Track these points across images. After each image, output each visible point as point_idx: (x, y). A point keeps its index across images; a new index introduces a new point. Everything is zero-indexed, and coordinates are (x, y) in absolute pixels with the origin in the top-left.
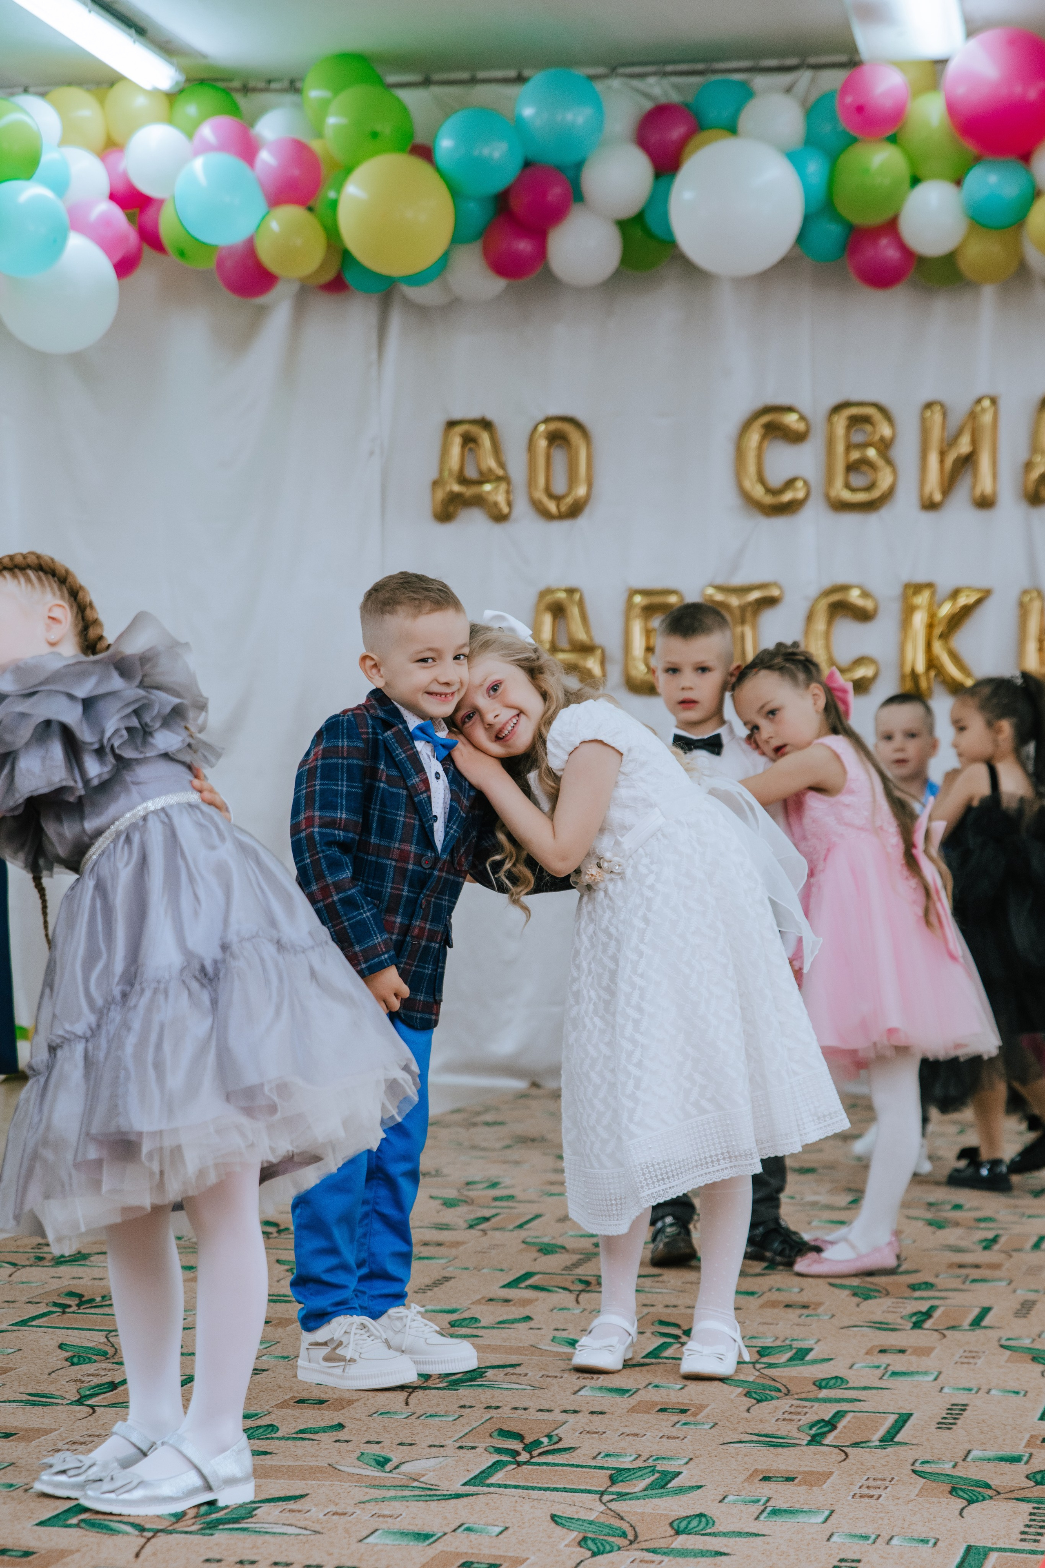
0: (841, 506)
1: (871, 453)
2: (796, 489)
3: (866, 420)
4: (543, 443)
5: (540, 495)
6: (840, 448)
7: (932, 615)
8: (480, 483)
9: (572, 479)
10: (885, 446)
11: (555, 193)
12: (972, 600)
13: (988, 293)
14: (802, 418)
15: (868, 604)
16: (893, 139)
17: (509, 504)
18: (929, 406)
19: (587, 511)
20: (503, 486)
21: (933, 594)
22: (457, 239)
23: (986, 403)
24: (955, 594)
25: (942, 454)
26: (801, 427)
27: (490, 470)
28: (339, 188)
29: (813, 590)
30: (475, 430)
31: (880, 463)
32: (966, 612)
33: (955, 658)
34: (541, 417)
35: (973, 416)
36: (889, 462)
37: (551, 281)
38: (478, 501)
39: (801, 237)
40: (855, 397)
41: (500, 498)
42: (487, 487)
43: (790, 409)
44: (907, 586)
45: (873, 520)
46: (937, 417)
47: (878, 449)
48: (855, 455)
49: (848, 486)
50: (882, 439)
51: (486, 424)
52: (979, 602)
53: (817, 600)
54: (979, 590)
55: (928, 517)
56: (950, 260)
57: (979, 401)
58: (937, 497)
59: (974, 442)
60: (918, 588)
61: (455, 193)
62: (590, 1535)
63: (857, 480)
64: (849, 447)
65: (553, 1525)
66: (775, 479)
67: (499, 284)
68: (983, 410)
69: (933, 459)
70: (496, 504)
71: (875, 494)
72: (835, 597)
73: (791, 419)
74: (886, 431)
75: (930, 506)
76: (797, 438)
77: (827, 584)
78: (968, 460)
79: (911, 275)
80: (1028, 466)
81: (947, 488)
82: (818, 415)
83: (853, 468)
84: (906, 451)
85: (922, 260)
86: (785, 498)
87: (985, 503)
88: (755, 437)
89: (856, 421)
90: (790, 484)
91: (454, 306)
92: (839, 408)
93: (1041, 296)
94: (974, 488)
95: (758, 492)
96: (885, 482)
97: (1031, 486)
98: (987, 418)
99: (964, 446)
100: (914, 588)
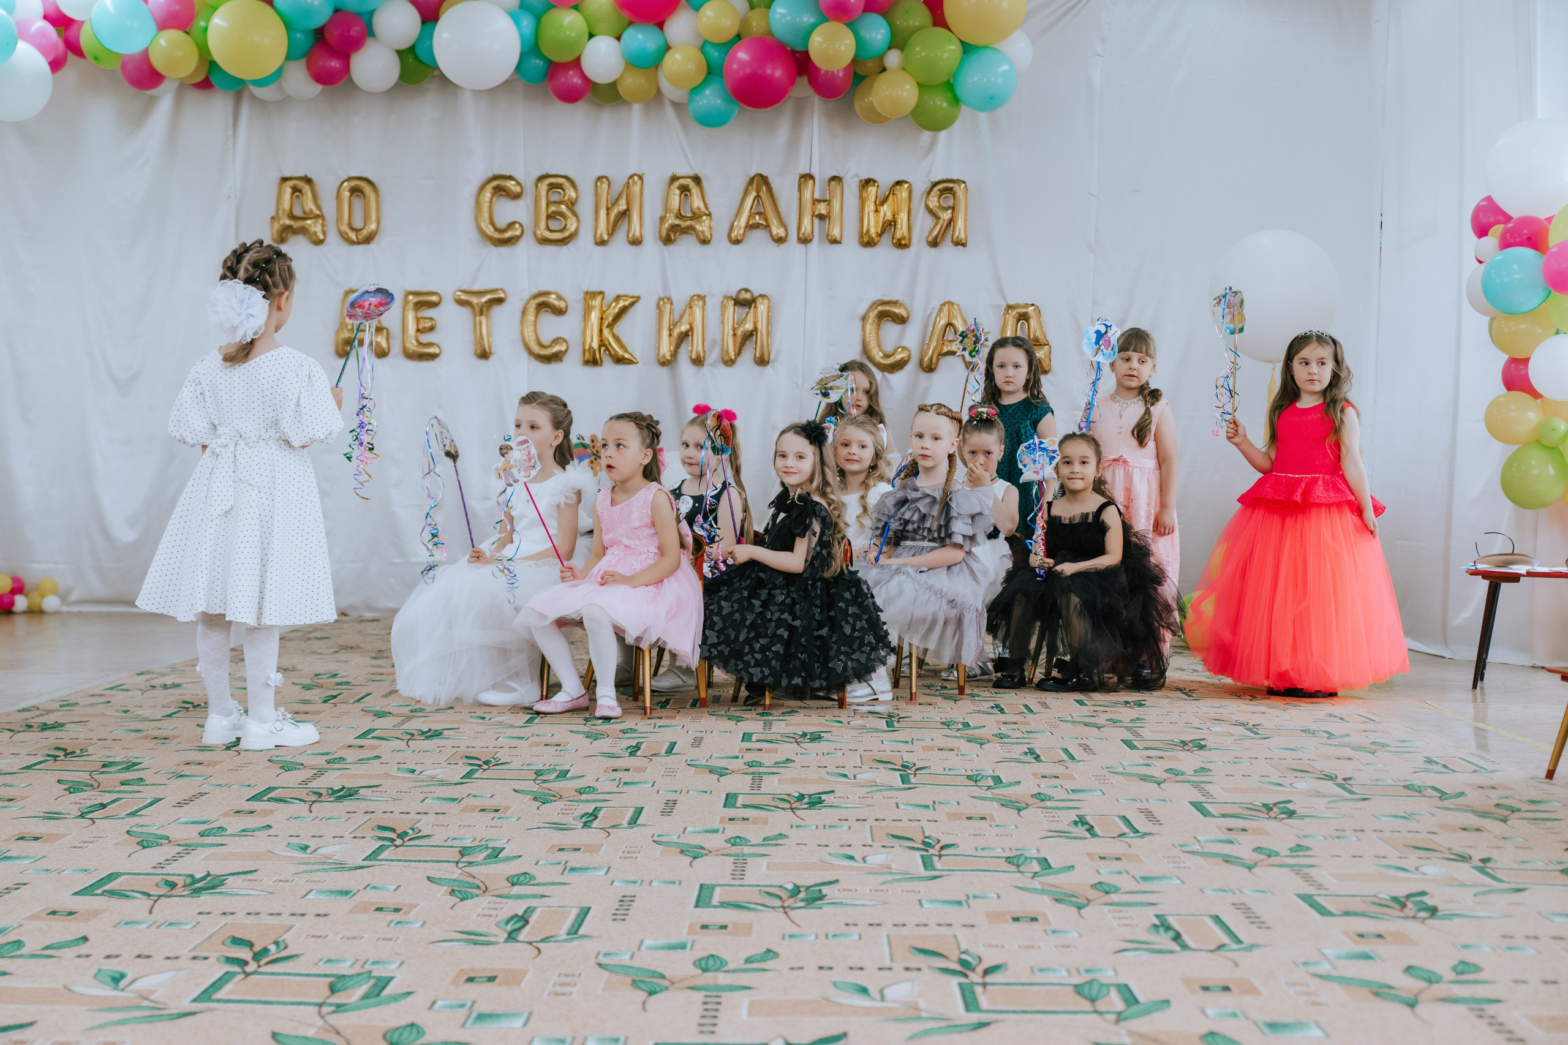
0: (544, 241)
1: (563, 207)
2: (516, 229)
3: (560, 186)
4: (346, 194)
5: (345, 228)
6: (543, 203)
7: (603, 312)
8: (305, 219)
9: (366, 219)
10: (572, 204)
11: (354, 31)
12: (627, 303)
13: (636, 109)
14: (518, 184)
15: (562, 305)
16: (576, 8)
17: (324, 233)
18: (599, 179)
19: (376, 239)
20: (320, 221)
21: (603, 298)
22: (289, 57)
23: (636, 178)
24: (618, 298)
25: (608, 210)
26: (518, 189)
27: (311, 211)
28: (208, 20)
29: (526, 295)
30: (300, 184)
31: (569, 214)
32: (624, 311)
33: (618, 340)
34: (346, 177)
35: (628, 185)
36: (575, 214)
37: (353, 86)
38: (304, 231)
39: (518, 68)
40: (551, 172)
41: (318, 229)
42: (309, 222)
43: (511, 178)
44: (587, 293)
45: (564, 249)
46: (605, 186)
47: (567, 206)
48: (553, 208)
49: (548, 229)
50: (570, 199)
51: (308, 180)
52: (632, 304)
53: (529, 301)
54: (633, 296)
55: (601, 248)
56: (613, 86)
57: (631, 177)
58: (606, 237)
59: (628, 203)
60: (592, 295)
61: (288, 26)
62: (456, 888)
63: (554, 225)
64: (548, 204)
65: (430, 883)
66: (502, 223)
67: (319, 88)
68: (634, 183)
69: (602, 213)
70: (315, 233)
71: (567, 234)
72: (540, 300)
73: (511, 184)
74: (573, 195)
75: (602, 243)
76: (517, 196)
77: (535, 291)
78: (625, 214)
79: (589, 95)
80: (662, 219)
81: (612, 233)
82: (528, 182)
83: (549, 217)
84: (585, 208)
85: (595, 84)
86: (508, 235)
87: (636, 242)
88: (487, 194)
89: (552, 186)
90: (511, 225)
91: (285, 101)
92: (541, 178)
93: (670, 112)
94: (628, 232)
95: (490, 231)
96: (572, 226)
97: (664, 232)
98: (636, 189)
99: (622, 205)
100: (591, 295)
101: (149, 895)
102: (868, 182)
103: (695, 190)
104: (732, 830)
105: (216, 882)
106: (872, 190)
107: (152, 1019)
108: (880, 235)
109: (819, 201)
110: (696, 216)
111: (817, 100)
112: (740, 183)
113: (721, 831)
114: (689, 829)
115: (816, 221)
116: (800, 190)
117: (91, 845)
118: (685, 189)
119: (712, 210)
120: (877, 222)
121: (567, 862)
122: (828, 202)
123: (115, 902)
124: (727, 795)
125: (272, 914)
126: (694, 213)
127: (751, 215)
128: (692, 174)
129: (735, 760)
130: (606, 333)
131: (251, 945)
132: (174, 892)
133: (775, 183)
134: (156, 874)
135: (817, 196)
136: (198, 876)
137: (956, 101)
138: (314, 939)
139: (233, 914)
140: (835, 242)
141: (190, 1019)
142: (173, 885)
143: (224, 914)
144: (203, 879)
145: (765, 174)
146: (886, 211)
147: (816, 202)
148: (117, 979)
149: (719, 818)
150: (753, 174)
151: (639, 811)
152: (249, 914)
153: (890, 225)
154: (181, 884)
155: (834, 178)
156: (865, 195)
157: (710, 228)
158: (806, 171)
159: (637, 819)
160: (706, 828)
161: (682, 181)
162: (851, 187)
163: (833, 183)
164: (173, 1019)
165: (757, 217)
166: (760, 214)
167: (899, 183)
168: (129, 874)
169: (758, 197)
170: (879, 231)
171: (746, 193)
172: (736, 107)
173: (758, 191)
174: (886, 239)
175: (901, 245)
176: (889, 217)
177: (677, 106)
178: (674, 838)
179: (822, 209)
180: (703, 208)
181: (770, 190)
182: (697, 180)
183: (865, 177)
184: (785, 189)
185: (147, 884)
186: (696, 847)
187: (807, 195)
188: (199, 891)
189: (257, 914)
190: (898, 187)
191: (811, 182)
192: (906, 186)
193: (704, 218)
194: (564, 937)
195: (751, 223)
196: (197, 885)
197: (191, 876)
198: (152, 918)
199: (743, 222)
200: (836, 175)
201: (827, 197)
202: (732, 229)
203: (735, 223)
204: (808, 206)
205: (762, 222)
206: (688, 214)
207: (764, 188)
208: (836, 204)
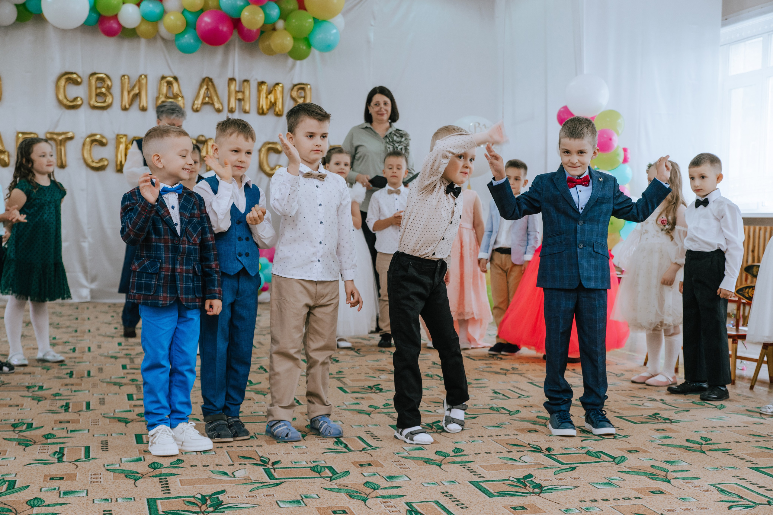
0: (94, 107)
1: (104, 90)
2: (78, 101)
3: (102, 79)
10: (109, 88)
13: (144, 41)
14: (79, 77)
15: (105, 141)
18: (123, 76)
19: (2, 103)
21: (127, 139)
23: (144, 76)
25: (129, 93)
26: (79, 80)
29: (86, 135)
31: (108, 94)
35: (139, 80)
36: (111, 94)
40: (97, 72)
43: (75, 73)
44: (118, 135)
45: (105, 112)
46: (127, 80)
47: (106, 89)
49: (96, 101)
50: (108, 86)
53: (87, 138)
55: (125, 112)
56: (134, 30)
57: (141, 76)
58: (127, 106)
59: (139, 89)
63: (100, 99)
64: (96, 88)
66: (71, 97)
68: (143, 79)
69: (126, 94)
71: (107, 104)
72: (93, 138)
73: (75, 77)
74: (109, 83)
75: (125, 109)
76: (77, 83)
77: (90, 133)
78: (138, 95)
79: (121, 33)
80: (158, 98)
81: (131, 104)
82: (85, 77)
83: (97, 95)
84: (116, 90)
85: (125, 28)
86: (74, 104)
87: (143, 110)
88: (63, 82)
89: (98, 79)
90: (76, 99)
92: (92, 74)
94: (139, 105)
95: (65, 102)
96: (109, 100)
98: (144, 82)
99: (136, 90)
100: (120, 136)
102: (263, 83)
103: (175, 84)
106: (264, 87)
108: (269, 109)
109: (239, 92)
110: (176, 97)
112: (198, 81)
115: (237, 102)
116: (229, 86)
118: (169, 84)
119: (184, 94)
120: (266, 103)
122: (243, 93)
126: (174, 95)
127: (204, 98)
128: (173, 74)
133: (216, 82)
135: (237, 89)
137: (309, 46)
140: (246, 112)
145: (211, 76)
146: (271, 98)
147: (237, 92)
150: (205, 76)
153: (273, 105)
155: (246, 81)
156: (260, 88)
157: (184, 104)
158: (232, 76)
161: (168, 79)
162: (254, 85)
163: (245, 83)
165: (207, 99)
166: (209, 97)
167: (277, 84)
169: (207, 89)
170: (268, 106)
171: (201, 86)
173: (207, 85)
174: (271, 112)
175: (278, 114)
176: (272, 100)
179: (240, 96)
180: (179, 93)
181: (213, 86)
182: (176, 79)
183: (260, 80)
184: (221, 84)
187: (233, 87)
190: (277, 86)
191: (234, 82)
192: (280, 86)
193: (180, 99)
195: (204, 101)
199: (200, 101)
200: (245, 78)
201: (242, 90)
202: (193, 104)
203: (196, 102)
204: (233, 94)
205: (211, 102)
206: (172, 96)
207: (210, 84)
208: (247, 93)
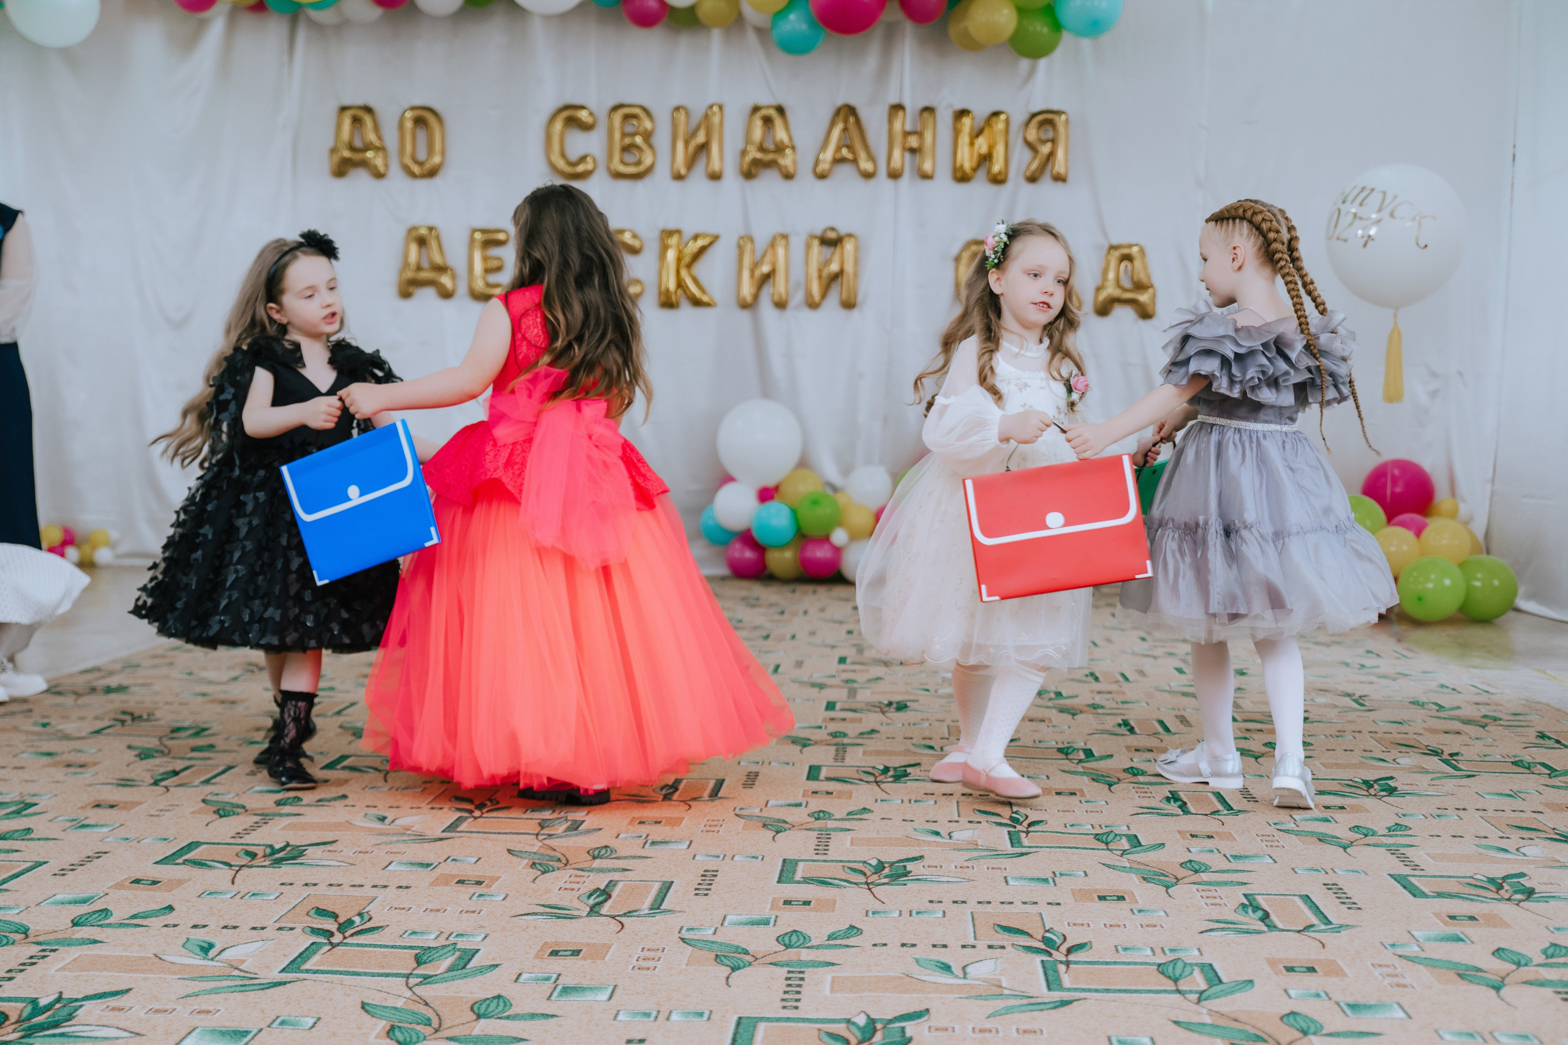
0: (618, 176)
1: (638, 140)
2: (587, 163)
3: (635, 116)
4: (409, 125)
5: (408, 161)
6: (617, 135)
7: (680, 252)
8: (364, 151)
9: (431, 150)
10: (648, 136)
12: (706, 241)
13: (716, 35)
14: (591, 114)
15: (636, 243)
17: (386, 166)
18: (677, 109)
19: (441, 173)
20: (381, 154)
21: (681, 237)
23: (716, 109)
24: (696, 237)
25: (687, 143)
26: (590, 120)
27: (372, 143)
30: (360, 113)
31: (644, 146)
32: (702, 250)
33: (696, 281)
34: (408, 106)
35: (706, 117)
36: (651, 146)
37: (416, 11)
38: (364, 164)
40: (627, 101)
41: (379, 162)
42: (370, 154)
43: (582, 107)
44: (663, 232)
45: (640, 186)
46: (683, 117)
47: (642, 137)
48: (627, 141)
49: (622, 162)
50: (646, 130)
51: (368, 109)
52: (711, 244)
54: (712, 236)
55: (677, 185)
56: (691, 10)
57: (711, 107)
58: (683, 171)
59: (708, 135)
60: (670, 233)
62: (536, 861)
63: (629, 158)
64: (624, 135)
65: (510, 856)
66: (573, 156)
67: (379, 12)
68: (714, 114)
69: (680, 146)
70: (376, 167)
71: (642, 168)
73: (583, 115)
74: (648, 125)
75: (678, 177)
76: (587, 127)
78: (704, 147)
79: (665, 19)
80: (744, 153)
81: (691, 164)
82: (602, 112)
83: (626, 149)
84: (662, 139)
85: (673, 9)
86: (580, 168)
87: (715, 177)
88: (558, 125)
89: (627, 117)
90: (583, 159)
91: (343, 26)
92: (616, 108)
93: (752, 37)
94: (707, 167)
95: (561, 164)
96: (648, 160)
97: (745, 166)
98: (716, 120)
99: (701, 138)
100: (668, 233)
101: (230, 865)
102: (962, 113)
103: (778, 122)
104: (816, 804)
105: (295, 853)
106: (966, 121)
107: (243, 988)
108: (975, 170)
109: (910, 133)
110: (780, 149)
111: (909, 27)
112: (826, 114)
113: (804, 804)
114: (771, 803)
115: (907, 155)
116: (890, 121)
117: (168, 814)
118: (768, 121)
119: (798, 143)
120: (972, 155)
121: (648, 836)
122: (920, 134)
123: (197, 872)
124: (811, 767)
125: (354, 886)
126: (776, 144)
127: (838, 149)
128: (774, 103)
129: (818, 731)
130: (684, 273)
131: (335, 916)
132: (255, 862)
133: (864, 113)
134: (235, 844)
135: (908, 128)
136: (277, 847)
137: (1057, 27)
138: (397, 911)
139: (315, 885)
140: (926, 177)
141: (281, 988)
142: (253, 856)
143: (306, 885)
144: (282, 849)
145: (853, 102)
146: (982, 145)
147: (906, 134)
148: (206, 949)
149: (802, 791)
150: (840, 102)
151: (720, 783)
152: (331, 885)
153: (986, 159)
154: (261, 854)
155: (929, 110)
156: (959, 126)
157: (795, 162)
158: (894, 100)
159: (719, 791)
160: (788, 802)
161: (764, 112)
162: (945, 118)
163: (926, 115)
164: (263, 989)
165: (845, 152)
166: (848, 147)
167: (996, 114)
168: (207, 843)
169: (845, 129)
170: (974, 164)
171: (833, 124)
172: (823, 33)
173: (846, 121)
174: (981, 174)
175: (998, 180)
176: (984, 150)
177: (761, 32)
178: (757, 811)
179: (913, 142)
180: (786, 140)
181: (858, 121)
182: (780, 110)
183: (959, 106)
184: (874, 120)
185: (228, 854)
186: (779, 821)
187: (898, 126)
188: (279, 862)
189: (339, 885)
190: (994, 119)
191: (901, 113)
192: (1003, 117)
193: (788, 151)
194: (647, 912)
195: (838, 156)
196: (277, 856)
197: (271, 846)
198: (235, 888)
199: (828, 155)
200: (929, 105)
201: (919, 129)
202: (817, 162)
203: (821, 157)
204: (898, 138)
205: (850, 156)
206: (772, 147)
207: (852, 120)
208: (928, 136)
